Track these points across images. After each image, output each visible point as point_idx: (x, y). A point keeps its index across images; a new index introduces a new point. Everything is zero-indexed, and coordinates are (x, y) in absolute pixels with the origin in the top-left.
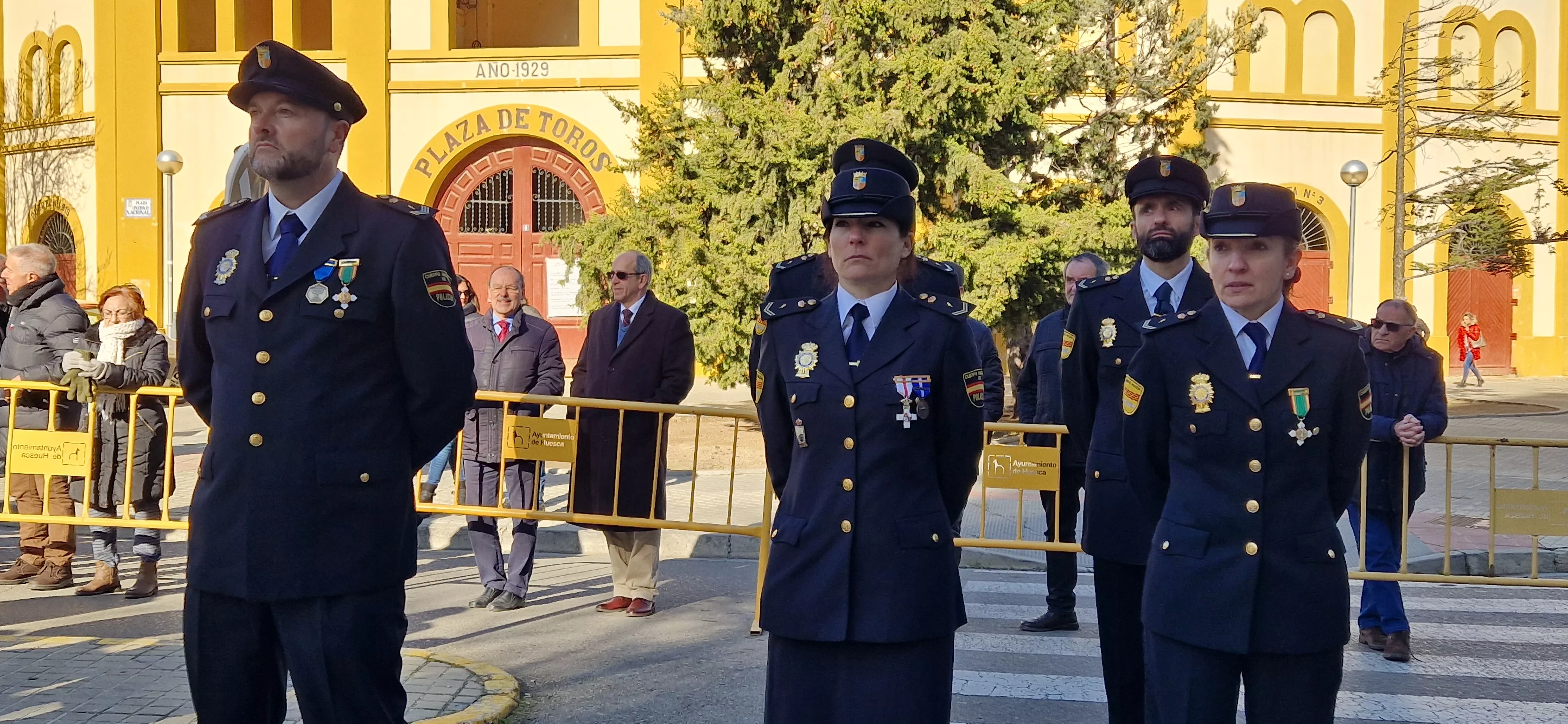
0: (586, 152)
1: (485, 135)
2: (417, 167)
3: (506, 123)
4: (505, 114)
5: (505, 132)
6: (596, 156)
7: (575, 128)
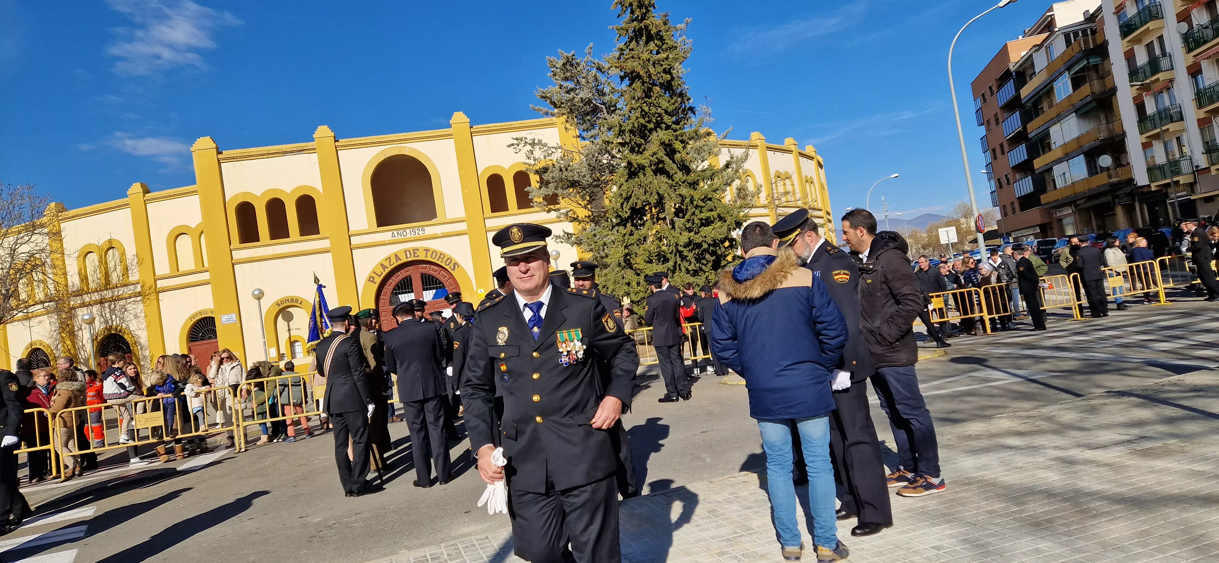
0: (447, 263)
1: (400, 262)
2: (369, 280)
3: (409, 256)
4: (408, 252)
5: (409, 260)
6: (452, 264)
7: (441, 254)
